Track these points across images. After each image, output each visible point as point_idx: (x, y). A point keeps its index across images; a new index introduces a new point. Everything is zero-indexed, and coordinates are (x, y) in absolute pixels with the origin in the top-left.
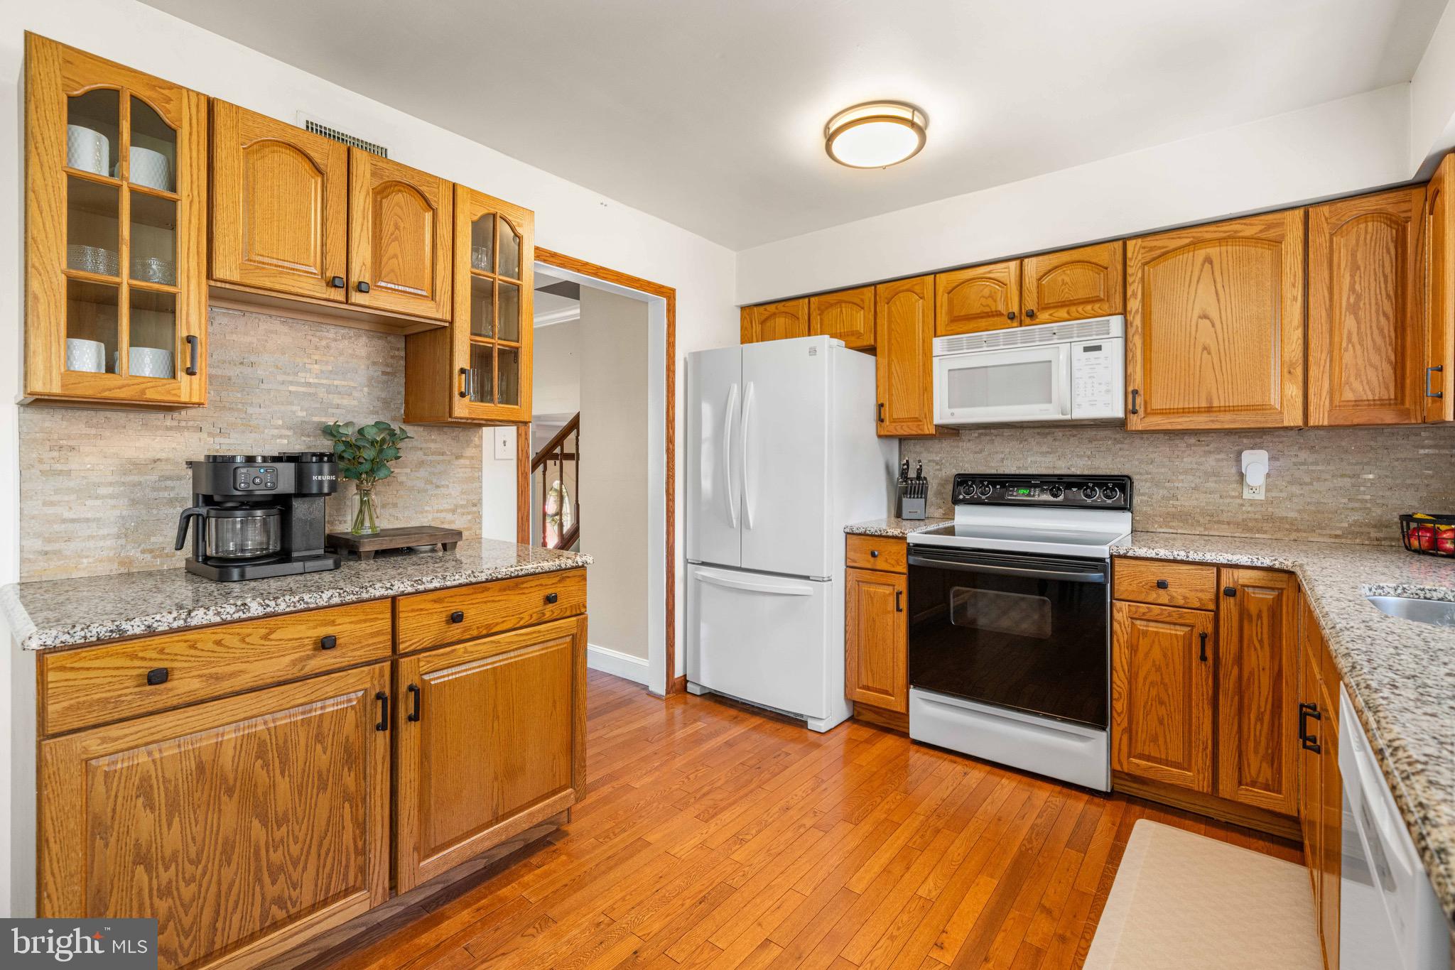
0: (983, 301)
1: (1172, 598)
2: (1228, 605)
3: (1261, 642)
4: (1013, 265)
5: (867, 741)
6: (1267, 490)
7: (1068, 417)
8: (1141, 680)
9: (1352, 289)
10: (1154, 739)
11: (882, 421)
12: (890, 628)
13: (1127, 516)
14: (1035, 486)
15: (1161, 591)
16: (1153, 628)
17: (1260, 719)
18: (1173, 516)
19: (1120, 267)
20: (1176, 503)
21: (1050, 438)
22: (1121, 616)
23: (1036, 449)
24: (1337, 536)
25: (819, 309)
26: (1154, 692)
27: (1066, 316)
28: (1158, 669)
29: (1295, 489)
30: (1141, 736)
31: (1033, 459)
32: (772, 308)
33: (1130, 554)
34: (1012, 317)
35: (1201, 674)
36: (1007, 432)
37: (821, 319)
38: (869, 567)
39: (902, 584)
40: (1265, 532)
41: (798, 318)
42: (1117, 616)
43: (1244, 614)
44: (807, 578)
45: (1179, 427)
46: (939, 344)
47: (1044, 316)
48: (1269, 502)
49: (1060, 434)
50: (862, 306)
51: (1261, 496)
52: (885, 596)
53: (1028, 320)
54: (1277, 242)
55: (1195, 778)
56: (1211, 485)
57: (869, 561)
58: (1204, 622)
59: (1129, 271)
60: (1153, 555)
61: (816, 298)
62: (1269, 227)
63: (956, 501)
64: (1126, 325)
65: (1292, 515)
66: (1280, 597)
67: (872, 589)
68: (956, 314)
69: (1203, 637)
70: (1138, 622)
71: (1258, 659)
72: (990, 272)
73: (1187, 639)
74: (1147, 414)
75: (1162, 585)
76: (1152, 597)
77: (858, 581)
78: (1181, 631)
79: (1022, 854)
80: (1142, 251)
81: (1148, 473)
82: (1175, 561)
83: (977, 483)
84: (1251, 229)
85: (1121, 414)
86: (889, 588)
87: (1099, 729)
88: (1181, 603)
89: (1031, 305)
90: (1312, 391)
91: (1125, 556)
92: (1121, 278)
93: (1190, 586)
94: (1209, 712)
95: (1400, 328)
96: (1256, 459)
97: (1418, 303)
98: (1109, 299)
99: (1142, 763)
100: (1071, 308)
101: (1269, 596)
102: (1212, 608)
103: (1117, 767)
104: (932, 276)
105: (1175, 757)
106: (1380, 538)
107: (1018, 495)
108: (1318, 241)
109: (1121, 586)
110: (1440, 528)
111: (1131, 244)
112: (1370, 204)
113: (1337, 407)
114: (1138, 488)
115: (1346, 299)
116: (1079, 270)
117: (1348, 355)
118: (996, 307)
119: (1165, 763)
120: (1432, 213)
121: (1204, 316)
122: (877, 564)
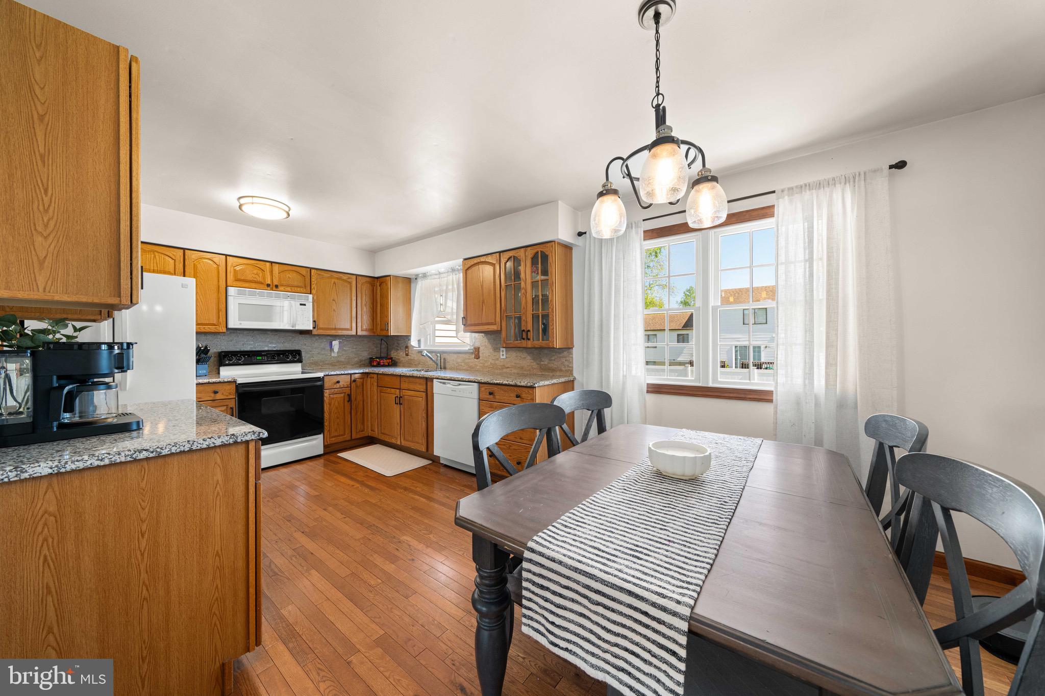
0: (254, 276)
1: (340, 385)
2: (353, 384)
3: (360, 393)
4: (268, 264)
6: (338, 353)
7: (293, 328)
8: (332, 413)
9: (365, 300)
10: (336, 430)
13: (300, 364)
14: (264, 355)
15: (337, 384)
16: (335, 396)
17: (361, 414)
18: (312, 363)
19: (309, 277)
20: (314, 358)
22: (327, 393)
26: (336, 416)
27: (290, 290)
28: (337, 408)
29: (344, 352)
30: (333, 430)
33: (330, 374)
34: (268, 285)
35: (347, 405)
38: (211, 399)
39: (233, 403)
40: (337, 366)
42: (325, 395)
43: (357, 386)
45: (327, 334)
46: (232, 291)
47: (282, 288)
48: (338, 356)
50: (174, 258)
51: (336, 355)
53: (274, 288)
54: (350, 283)
55: (347, 437)
56: (323, 352)
57: (211, 396)
58: (348, 391)
59: (313, 280)
60: (334, 374)
62: (349, 278)
63: (222, 364)
64: (313, 298)
65: (343, 360)
66: (363, 381)
68: (238, 278)
69: (348, 395)
70: (331, 395)
71: (359, 398)
72: (257, 264)
73: (344, 397)
74: (318, 329)
75: (338, 382)
76: (335, 386)
78: (342, 395)
79: (333, 470)
80: (316, 274)
81: (304, 349)
82: (342, 374)
83: (235, 356)
84: (345, 277)
85: (311, 329)
86: (225, 407)
87: (320, 434)
88: (342, 386)
89: (276, 283)
90: (358, 325)
91: (328, 375)
92: (309, 281)
93: (344, 381)
94: (350, 416)
95: (373, 312)
96: (336, 344)
97: (376, 306)
98: (305, 288)
99: (333, 439)
100: (293, 288)
101: (361, 380)
102: (350, 386)
103: (326, 444)
104: (225, 256)
105: (342, 433)
106: (361, 364)
107: (257, 359)
108: (359, 286)
109: (327, 385)
110: (378, 360)
111: (313, 271)
112: (368, 279)
113: (362, 330)
114: (303, 354)
115: (364, 302)
116: (295, 274)
117: (365, 317)
118: (260, 279)
119: (339, 436)
120: (380, 286)
121: (334, 300)
122: (217, 396)
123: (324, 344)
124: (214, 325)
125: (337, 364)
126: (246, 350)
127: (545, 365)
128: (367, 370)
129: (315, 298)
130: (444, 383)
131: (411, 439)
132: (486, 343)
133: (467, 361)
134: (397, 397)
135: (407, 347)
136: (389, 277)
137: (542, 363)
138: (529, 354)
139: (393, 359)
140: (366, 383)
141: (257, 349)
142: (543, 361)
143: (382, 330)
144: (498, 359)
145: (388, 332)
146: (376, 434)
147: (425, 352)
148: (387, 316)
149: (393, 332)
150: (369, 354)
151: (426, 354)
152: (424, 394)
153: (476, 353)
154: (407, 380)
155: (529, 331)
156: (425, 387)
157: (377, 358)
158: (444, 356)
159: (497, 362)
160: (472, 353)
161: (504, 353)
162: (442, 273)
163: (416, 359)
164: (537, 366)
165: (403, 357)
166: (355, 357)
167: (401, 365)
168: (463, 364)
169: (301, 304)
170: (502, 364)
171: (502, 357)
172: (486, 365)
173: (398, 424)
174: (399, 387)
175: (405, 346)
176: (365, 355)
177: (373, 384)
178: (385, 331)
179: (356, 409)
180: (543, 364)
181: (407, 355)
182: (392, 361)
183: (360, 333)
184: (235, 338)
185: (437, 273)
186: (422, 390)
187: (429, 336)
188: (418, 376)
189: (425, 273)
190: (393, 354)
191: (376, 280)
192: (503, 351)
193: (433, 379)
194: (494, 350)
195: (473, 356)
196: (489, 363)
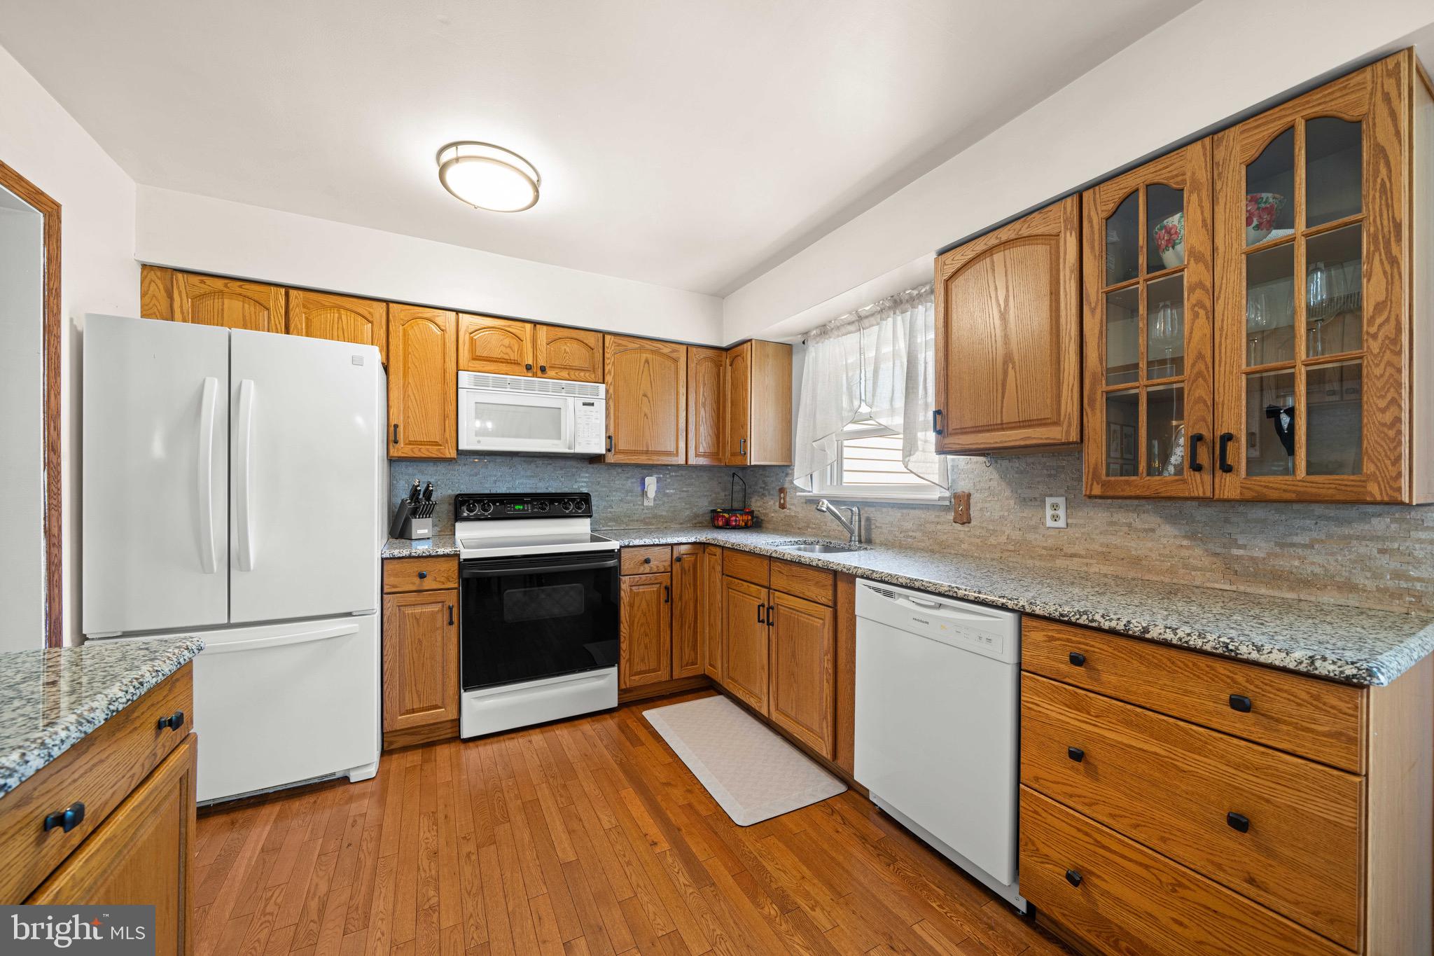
0: (504, 349)
1: (651, 568)
2: (677, 566)
3: (690, 584)
4: (528, 326)
5: (425, 761)
6: (655, 500)
7: (572, 451)
8: (636, 624)
9: (703, 395)
10: (643, 660)
11: (396, 442)
12: (439, 644)
13: (588, 521)
14: (527, 503)
15: (646, 565)
16: (642, 589)
17: (689, 627)
18: (610, 520)
19: (601, 351)
20: (612, 510)
21: (533, 466)
22: (625, 586)
23: (522, 473)
24: (681, 524)
25: (304, 306)
26: (642, 630)
27: (567, 377)
28: (645, 614)
29: (665, 499)
30: (636, 660)
31: (521, 481)
32: (219, 284)
33: (631, 544)
34: (529, 368)
35: (665, 608)
36: (499, 459)
37: (307, 318)
38: (413, 589)
39: (453, 599)
40: (653, 525)
41: (268, 309)
42: (623, 586)
43: (683, 570)
44: (349, 614)
45: (633, 462)
46: (465, 377)
47: (551, 373)
48: (656, 506)
49: (541, 462)
50: (371, 318)
51: (652, 504)
52: (433, 613)
53: (539, 373)
54: (676, 361)
55: (663, 675)
56: (629, 498)
57: (414, 584)
58: (665, 580)
59: (607, 355)
60: (643, 543)
61: (300, 292)
62: (674, 351)
63: (458, 517)
64: (607, 391)
65: (664, 513)
66: (696, 560)
67: (418, 610)
68: (478, 354)
69: (666, 588)
70: (634, 588)
71: (688, 595)
72: (509, 326)
73: (659, 591)
74: (616, 453)
75: (647, 561)
76: (641, 570)
77: (399, 606)
78: (655, 588)
79: (621, 765)
80: (614, 345)
81: (597, 491)
82: (654, 545)
83: (478, 502)
84: (666, 349)
85: (603, 451)
86: (440, 605)
87: (613, 666)
88: (655, 570)
89: (542, 362)
90: (689, 446)
91: (628, 546)
92: (601, 359)
93: (660, 559)
94: (669, 632)
95: (718, 418)
96: (651, 483)
97: (724, 407)
98: (594, 371)
99: (637, 678)
100: (571, 371)
101: (693, 558)
102: (669, 570)
103: (623, 687)
104: (454, 313)
105: (653, 665)
106: (697, 524)
107: (515, 510)
108: (692, 365)
109: (626, 566)
110: (726, 515)
111: (608, 338)
112: (709, 353)
113: (697, 455)
114: (594, 501)
115: (701, 399)
116: (575, 345)
117: (702, 429)
118: (514, 356)
119: (649, 671)
120: (731, 365)
121: (645, 395)
122: (424, 584)
123: (632, 484)
124: (436, 444)
125: (654, 521)
126: (499, 491)
127: (1252, 558)
128: (703, 536)
129: (611, 391)
130: (889, 594)
131: (793, 714)
132: (994, 484)
133: (931, 528)
134: (763, 605)
135: (782, 490)
136: (749, 343)
137: (1235, 552)
138: (1172, 520)
139: (755, 513)
140: (702, 566)
141: (518, 491)
142: (1240, 547)
143: (733, 454)
144: (1035, 528)
145: (746, 459)
146: (718, 674)
147: (826, 502)
148: (744, 426)
149: (755, 459)
150: (710, 503)
151: (828, 508)
152: (828, 612)
153: (961, 507)
154: (785, 569)
155: (1227, 438)
156: (830, 593)
157: (725, 511)
158: (869, 512)
159: (1031, 536)
160: (946, 509)
161: (1061, 512)
162: (867, 317)
163: (800, 515)
164: (1206, 561)
165: (775, 511)
166: (687, 509)
167: (770, 526)
168: (918, 534)
169: (584, 404)
170: (1050, 542)
171: (1050, 523)
172: (992, 540)
173: (763, 668)
174: (766, 584)
175: (778, 488)
176: (704, 505)
177: (714, 568)
178: (740, 457)
179: (681, 616)
180: (1238, 558)
181: (783, 506)
182: (753, 517)
183: (692, 461)
184: (483, 470)
185: (854, 318)
186: (823, 600)
187: (829, 467)
188: (814, 564)
189: (825, 325)
190: (756, 504)
191: (724, 353)
192: (1055, 507)
193: (856, 576)
194: (1024, 501)
195: (951, 516)
196: (1003, 539)
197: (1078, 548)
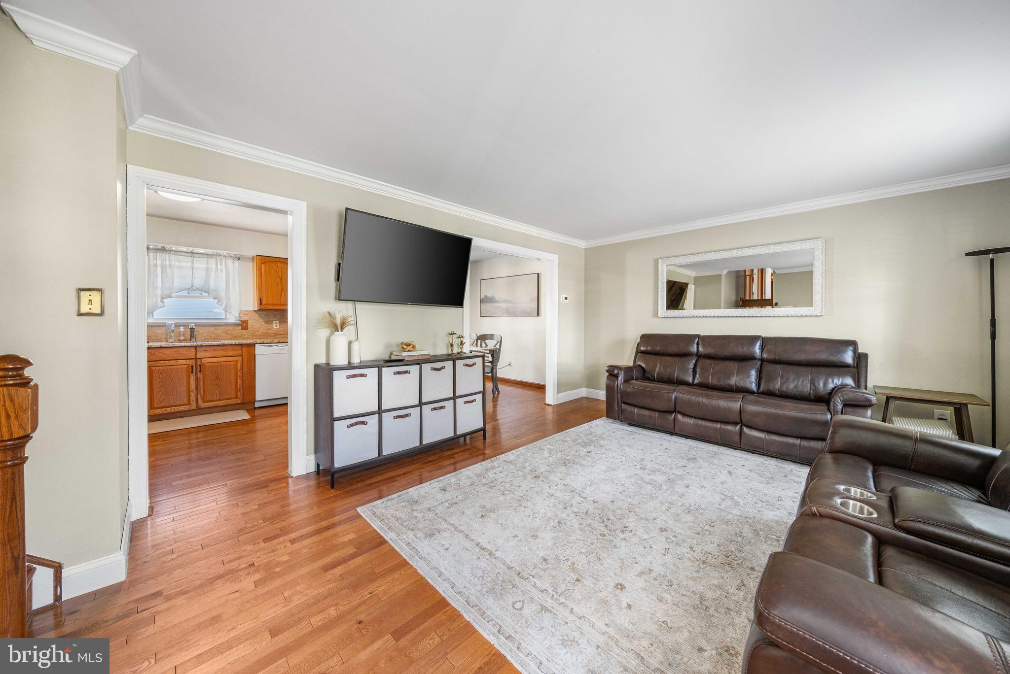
130: (269, 346)
131: (214, 397)
132: (256, 318)
133: (232, 331)
134: (193, 366)
144: (270, 329)
152: (240, 358)
153: (244, 325)
154: (209, 349)
156: (241, 351)
159: (269, 331)
160: (237, 325)
161: (278, 325)
170: (275, 332)
171: (274, 327)
172: (257, 333)
173: (192, 391)
174: (193, 357)
185: (189, 251)
186: (235, 355)
192: (276, 323)
193: (255, 344)
194: (266, 322)
195: (240, 327)
196: (260, 333)
197: (282, 333)
